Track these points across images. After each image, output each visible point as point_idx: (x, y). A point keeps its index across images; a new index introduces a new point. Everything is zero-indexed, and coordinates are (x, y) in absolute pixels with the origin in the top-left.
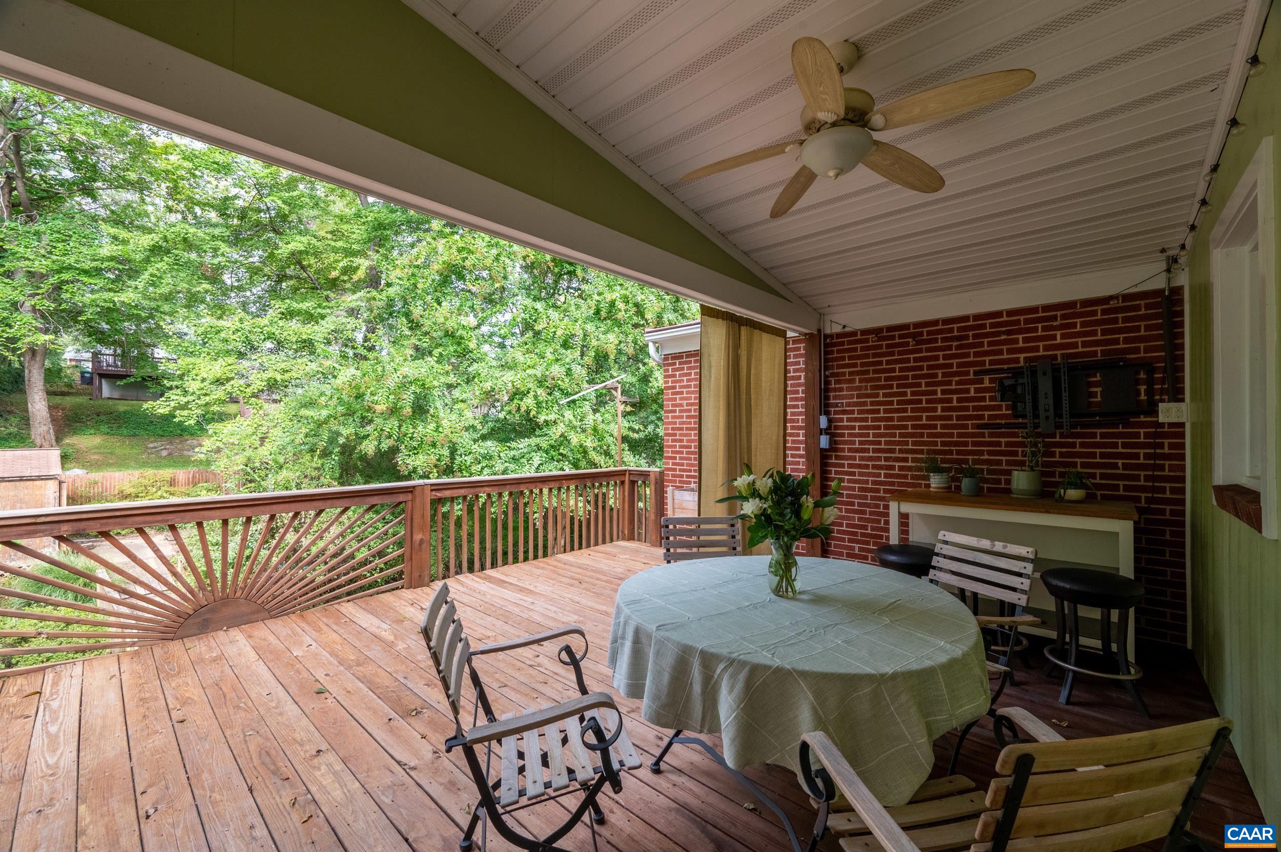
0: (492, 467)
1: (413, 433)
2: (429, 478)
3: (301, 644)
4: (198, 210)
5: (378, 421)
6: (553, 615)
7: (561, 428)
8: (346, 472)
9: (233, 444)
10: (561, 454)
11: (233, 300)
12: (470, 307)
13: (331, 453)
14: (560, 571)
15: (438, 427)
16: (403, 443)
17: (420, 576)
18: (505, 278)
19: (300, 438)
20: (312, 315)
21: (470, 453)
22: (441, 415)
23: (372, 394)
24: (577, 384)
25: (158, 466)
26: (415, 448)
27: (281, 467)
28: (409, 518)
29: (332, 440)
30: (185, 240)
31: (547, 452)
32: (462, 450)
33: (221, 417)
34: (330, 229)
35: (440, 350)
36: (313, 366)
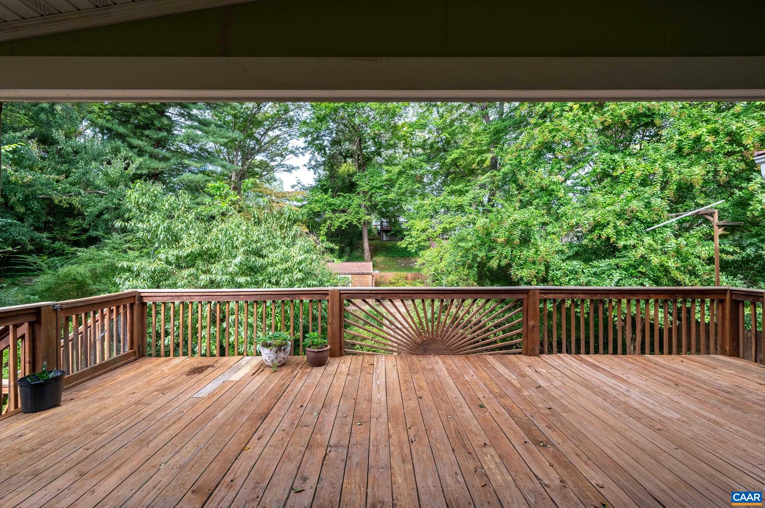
0: (577, 279)
1: (520, 256)
2: (531, 285)
3: (468, 373)
4: (414, 150)
5: (499, 248)
6: (650, 406)
7: (641, 251)
8: (481, 278)
9: (429, 261)
10: (640, 272)
11: (428, 189)
12: (558, 169)
13: (473, 266)
14: (652, 370)
15: (537, 251)
16: (514, 261)
17: (533, 349)
18: (586, 142)
19: (458, 258)
20: (462, 191)
21: (560, 269)
22: (539, 243)
23: (496, 232)
24: (657, 214)
25: (401, 271)
26: (521, 265)
27: (449, 273)
28: (525, 310)
29: (474, 260)
30: (410, 165)
31: (626, 270)
32: (554, 267)
33: (424, 248)
34: (470, 142)
35: (537, 201)
36: (464, 219)
